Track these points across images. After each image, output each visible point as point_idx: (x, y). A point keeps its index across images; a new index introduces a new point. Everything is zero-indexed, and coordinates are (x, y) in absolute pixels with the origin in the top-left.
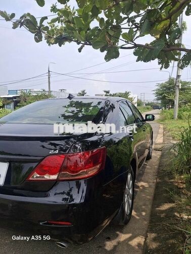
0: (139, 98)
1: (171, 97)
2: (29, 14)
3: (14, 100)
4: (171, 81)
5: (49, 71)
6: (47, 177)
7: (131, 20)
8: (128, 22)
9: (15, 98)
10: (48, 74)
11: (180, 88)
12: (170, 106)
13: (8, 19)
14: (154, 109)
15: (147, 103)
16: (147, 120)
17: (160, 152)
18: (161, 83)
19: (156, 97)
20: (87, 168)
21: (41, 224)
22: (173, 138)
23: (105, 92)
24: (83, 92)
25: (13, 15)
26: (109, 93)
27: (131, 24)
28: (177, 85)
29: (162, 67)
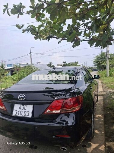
0: (84, 65)
1: (104, 64)
2: (32, 26)
3: (11, 70)
4: (103, 54)
5: (31, 52)
6: (54, 112)
7: (86, 25)
8: (84, 26)
9: (11, 69)
10: (30, 54)
11: (109, 58)
12: (103, 69)
13: (20, 28)
14: (93, 71)
15: (88, 67)
16: (95, 78)
17: (103, 97)
18: (96, 55)
19: (94, 64)
20: (75, 106)
21: (53, 137)
22: (109, 88)
23: (63, 62)
24: (51, 63)
25: (23, 26)
26: (65, 63)
27: (85, 27)
28: (107, 56)
29: (102, 48)
